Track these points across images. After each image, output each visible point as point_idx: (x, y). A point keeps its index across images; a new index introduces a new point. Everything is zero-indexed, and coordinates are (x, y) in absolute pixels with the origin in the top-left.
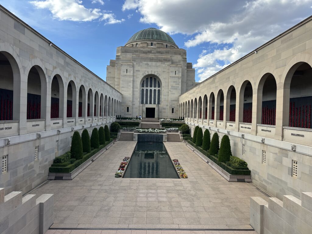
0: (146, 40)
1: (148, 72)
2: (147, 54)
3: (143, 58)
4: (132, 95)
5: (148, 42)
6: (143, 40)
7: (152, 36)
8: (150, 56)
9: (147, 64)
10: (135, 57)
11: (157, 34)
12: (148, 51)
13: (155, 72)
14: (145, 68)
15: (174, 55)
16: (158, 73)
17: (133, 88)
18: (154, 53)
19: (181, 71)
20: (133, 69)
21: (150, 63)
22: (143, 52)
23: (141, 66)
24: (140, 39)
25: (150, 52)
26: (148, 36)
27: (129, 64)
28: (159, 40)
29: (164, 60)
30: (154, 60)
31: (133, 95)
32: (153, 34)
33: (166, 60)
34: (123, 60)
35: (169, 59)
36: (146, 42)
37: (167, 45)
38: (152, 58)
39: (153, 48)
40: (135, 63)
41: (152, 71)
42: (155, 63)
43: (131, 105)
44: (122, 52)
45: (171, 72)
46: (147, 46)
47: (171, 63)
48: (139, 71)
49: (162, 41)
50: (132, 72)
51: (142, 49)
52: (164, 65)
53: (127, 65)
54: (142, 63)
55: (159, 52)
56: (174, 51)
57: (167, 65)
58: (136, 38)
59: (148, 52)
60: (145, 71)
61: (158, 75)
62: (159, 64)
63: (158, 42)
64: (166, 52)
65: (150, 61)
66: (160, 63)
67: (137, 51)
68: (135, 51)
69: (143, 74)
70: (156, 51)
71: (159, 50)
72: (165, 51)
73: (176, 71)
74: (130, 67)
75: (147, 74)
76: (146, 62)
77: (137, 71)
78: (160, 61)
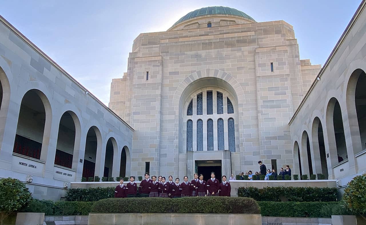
1: (199, 73)
3: (186, 43)
4: (158, 130)
9: (197, 56)
13: (216, 72)
14: (192, 65)
16: (224, 74)
17: (161, 113)
20: (162, 70)
21: (203, 53)
23: (183, 62)
27: (153, 59)
29: (239, 42)
30: (213, 46)
31: (161, 130)
33: (243, 42)
35: (252, 38)
38: (207, 41)
40: (167, 57)
41: (208, 70)
42: (216, 50)
43: (156, 156)
44: (143, 45)
45: (261, 66)
47: (256, 46)
48: (177, 73)
50: (159, 77)
52: (238, 54)
53: (149, 61)
54: (184, 54)
57: (246, 53)
60: (192, 72)
61: (224, 79)
62: (226, 51)
65: (204, 48)
66: (230, 49)
69: (187, 79)
73: (272, 64)
74: (154, 66)
75: (197, 78)
76: (193, 53)
77: (171, 73)
78: (229, 44)
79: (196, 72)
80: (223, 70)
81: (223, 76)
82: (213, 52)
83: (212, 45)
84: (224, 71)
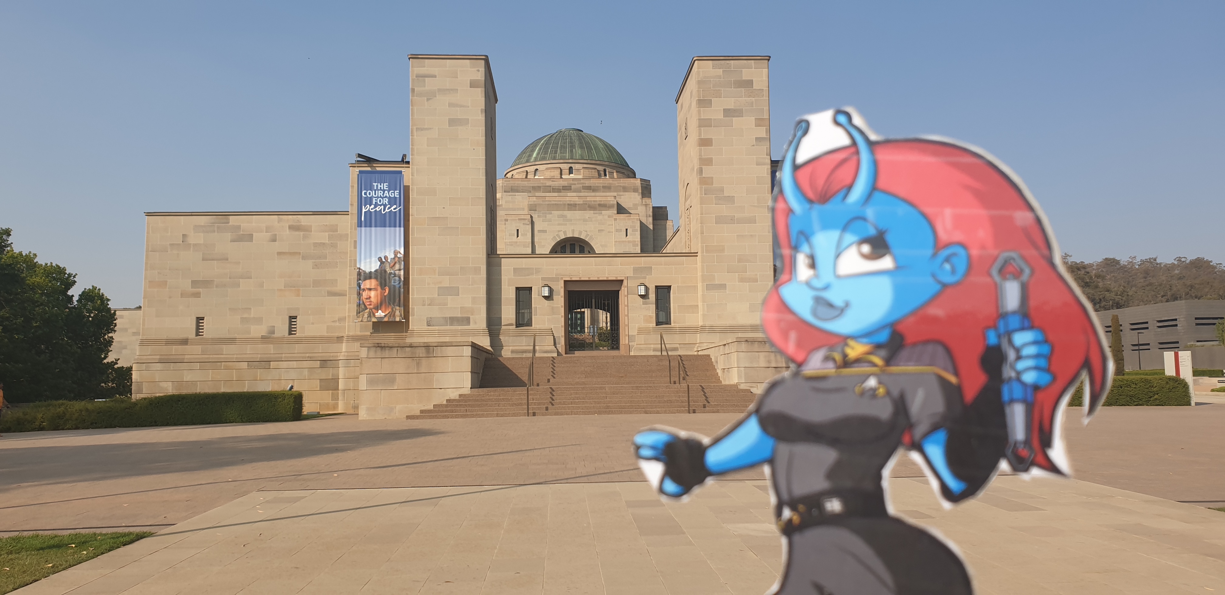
0: (556, 161)
1: (565, 233)
2: (561, 192)
3: (553, 202)
5: (562, 166)
6: (551, 161)
7: (571, 151)
8: (568, 199)
9: (563, 216)
10: (535, 203)
11: (582, 147)
12: (563, 187)
13: (580, 233)
14: (559, 225)
15: (621, 193)
16: (588, 235)
19: (639, 228)
20: (532, 228)
21: (569, 214)
22: (553, 189)
23: (550, 220)
24: (544, 159)
26: (561, 153)
27: (523, 217)
28: (585, 161)
29: (600, 205)
32: (572, 146)
33: (603, 206)
35: (611, 203)
36: (557, 166)
37: (605, 170)
39: (573, 179)
40: (535, 216)
41: (573, 231)
42: (581, 213)
44: (505, 191)
45: (617, 230)
46: (561, 174)
47: (616, 212)
48: (544, 231)
49: (593, 162)
50: (529, 235)
51: (548, 183)
52: (599, 217)
53: (519, 219)
54: (551, 214)
55: (589, 188)
56: (622, 185)
57: (603, 217)
59: (563, 189)
60: (559, 231)
61: (586, 240)
62: (589, 214)
63: (585, 166)
64: (604, 187)
65: (569, 210)
66: (592, 212)
67: (539, 187)
68: (533, 188)
69: (554, 237)
70: (581, 186)
71: (588, 183)
72: (601, 185)
73: (627, 229)
74: (524, 224)
75: (563, 237)
76: (559, 213)
77: (540, 231)
78: (591, 207)
79: (562, 232)
81: (586, 237)
82: (578, 214)
83: (576, 207)
84: (587, 232)
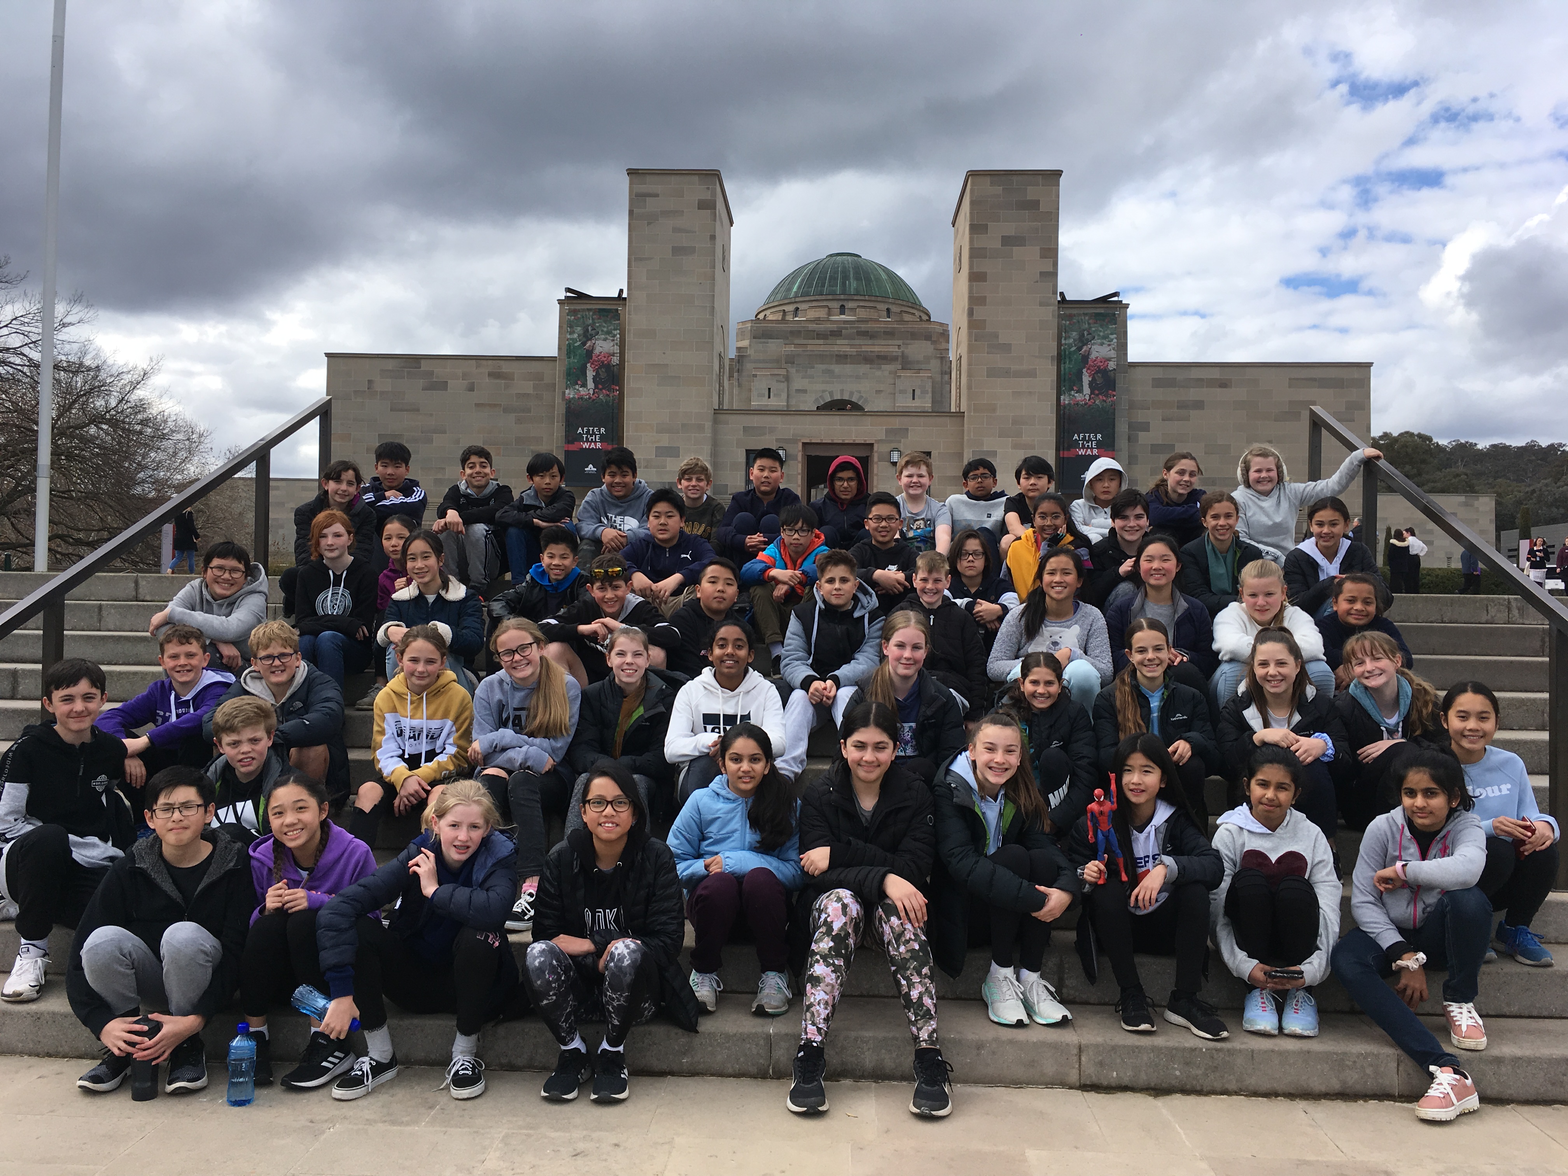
0: (823, 297)
1: (831, 393)
2: (827, 339)
3: (817, 352)
5: (830, 304)
6: (817, 297)
7: (844, 284)
8: (836, 348)
9: (829, 372)
10: (794, 353)
11: (858, 278)
12: (831, 331)
13: (852, 394)
14: (823, 382)
15: (908, 341)
16: (861, 396)
18: (849, 337)
19: (930, 390)
20: (788, 387)
21: (837, 368)
22: (817, 334)
23: (812, 377)
24: (807, 294)
25: (836, 334)
26: (830, 286)
27: (776, 372)
28: (862, 298)
29: (878, 357)
30: (849, 360)
32: (845, 277)
33: (884, 359)
34: (756, 361)
35: (894, 354)
36: (825, 303)
37: (888, 310)
38: (842, 353)
39: (845, 322)
40: (793, 371)
42: (853, 366)
44: (754, 338)
45: (902, 392)
46: (829, 314)
47: (900, 367)
48: (805, 391)
49: (873, 298)
50: (784, 396)
51: (812, 326)
52: (878, 373)
53: (771, 375)
54: (813, 368)
55: (864, 335)
56: (909, 330)
58: (795, 289)
59: (830, 335)
60: (824, 391)
61: (860, 404)
62: (864, 369)
63: (862, 304)
64: (885, 333)
65: (838, 363)
66: (868, 366)
67: (800, 332)
68: (792, 333)
69: (817, 400)
70: (855, 330)
71: (863, 327)
72: (883, 330)
73: (914, 391)
74: (778, 381)
75: (829, 397)
76: (824, 367)
77: (798, 391)
78: (867, 359)
79: (827, 392)
80: (860, 392)
81: (859, 400)
82: (848, 369)
83: (847, 358)
